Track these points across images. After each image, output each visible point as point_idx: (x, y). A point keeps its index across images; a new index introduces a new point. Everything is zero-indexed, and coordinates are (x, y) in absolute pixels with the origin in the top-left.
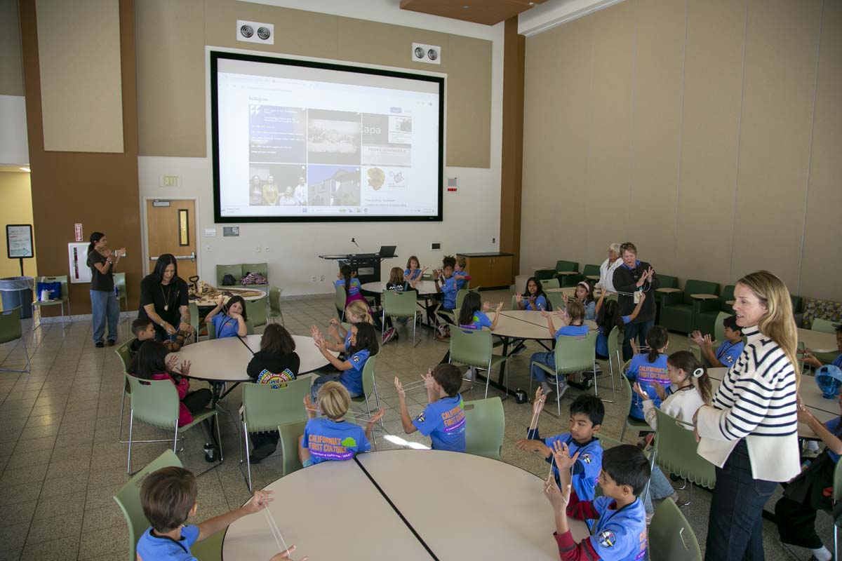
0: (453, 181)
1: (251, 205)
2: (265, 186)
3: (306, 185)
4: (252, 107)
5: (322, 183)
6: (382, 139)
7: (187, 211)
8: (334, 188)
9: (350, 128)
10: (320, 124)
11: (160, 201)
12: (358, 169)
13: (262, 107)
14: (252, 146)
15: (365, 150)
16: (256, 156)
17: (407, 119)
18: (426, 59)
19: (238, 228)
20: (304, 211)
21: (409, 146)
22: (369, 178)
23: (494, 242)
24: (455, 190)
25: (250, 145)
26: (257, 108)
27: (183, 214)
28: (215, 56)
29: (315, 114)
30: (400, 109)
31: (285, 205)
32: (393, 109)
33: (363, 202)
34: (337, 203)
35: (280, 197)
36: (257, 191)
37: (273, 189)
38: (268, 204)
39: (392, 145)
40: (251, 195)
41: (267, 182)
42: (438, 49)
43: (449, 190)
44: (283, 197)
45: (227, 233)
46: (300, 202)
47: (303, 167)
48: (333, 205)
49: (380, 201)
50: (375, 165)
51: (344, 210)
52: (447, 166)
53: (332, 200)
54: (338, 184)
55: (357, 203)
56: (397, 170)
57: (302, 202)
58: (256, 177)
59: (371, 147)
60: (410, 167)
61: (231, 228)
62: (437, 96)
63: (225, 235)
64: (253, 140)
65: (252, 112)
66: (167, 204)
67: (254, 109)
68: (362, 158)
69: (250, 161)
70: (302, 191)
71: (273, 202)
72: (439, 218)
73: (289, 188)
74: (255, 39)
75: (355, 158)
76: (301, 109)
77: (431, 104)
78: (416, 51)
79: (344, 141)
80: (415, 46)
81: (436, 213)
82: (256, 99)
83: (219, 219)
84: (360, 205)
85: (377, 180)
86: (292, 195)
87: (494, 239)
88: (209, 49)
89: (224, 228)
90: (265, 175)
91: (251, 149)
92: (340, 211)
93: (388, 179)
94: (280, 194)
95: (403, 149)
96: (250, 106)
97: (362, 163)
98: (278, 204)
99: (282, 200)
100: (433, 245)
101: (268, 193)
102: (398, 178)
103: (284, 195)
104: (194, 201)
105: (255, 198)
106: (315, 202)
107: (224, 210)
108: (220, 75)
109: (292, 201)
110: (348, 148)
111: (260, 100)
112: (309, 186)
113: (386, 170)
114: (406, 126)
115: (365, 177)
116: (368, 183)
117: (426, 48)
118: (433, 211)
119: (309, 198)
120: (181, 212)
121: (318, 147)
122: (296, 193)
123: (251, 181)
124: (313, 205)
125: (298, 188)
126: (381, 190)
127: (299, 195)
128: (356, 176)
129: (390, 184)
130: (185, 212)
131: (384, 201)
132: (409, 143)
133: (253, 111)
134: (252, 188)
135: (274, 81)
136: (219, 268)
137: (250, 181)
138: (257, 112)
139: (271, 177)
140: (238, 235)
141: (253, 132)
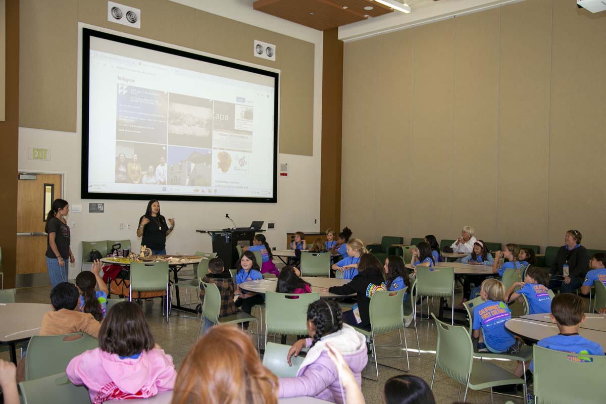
0: (285, 166)
1: (116, 182)
2: (130, 164)
3: (166, 164)
4: (120, 86)
5: (180, 164)
6: (228, 125)
7: (52, 186)
8: (189, 169)
9: (203, 113)
10: (179, 108)
11: (28, 174)
12: (210, 152)
13: (129, 88)
14: (119, 125)
15: (216, 135)
16: (122, 134)
17: (249, 108)
18: (264, 56)
19: (103, 204)
20: (163, 190)
21: (251, 133)
22: (219, 161)
23: (315, 223)
24: (286, 175)
25: (118, 122)
26: (124, 88)
27: (49, 188)
28: (87, 33)
29: (176, 98)
30: (244, 99)
31: (147, 183)
32: (238, 99)
33: (214, 184)
34: (192, 183)
35: (143, 175)
36: (122, 169)
37: (136, 167)
38: (132, 182)
39: (238, 131)
40: (117, 172)
41: (131, 160)
42: (273, 47)
43: (282, 174)
44: (146, 175)
45: (93, 209)
46: (160, 181)
47: (164, 148)
48: (189, 185)
49: (227, 182)
50: (223, 149)
51: (198, 190)
52: (280, 152)
53: (188, 180)
54: (193, 165)
55: (208, 184)
56: (241, 155)
57: (162, 180)
58: (122, 155)
59: (219, 132)
60: (251, 152)
61: (97, 204)
62: (273, 89)
63: (90, 211)
64: (120, 119)
65: (120, 91)
66: (34, 177)
67: (122, 88)
68: (213, 142)
69: (116, 139)
70: (162, 170)
71: (136, 181)
72: (274, 200)
73: (151, 167)
74: (124, 21)
75: (207, 142)
76: (163, 92)
77: (268, 96)
78: (257, 48)
79: (199, 125)
80: (256, 42)
81: (271, 196)
82: (123, 79)
83: (85, 194)
84: (211, 186)
85: (225, 164)
86: (153, 174)
87: (316, 220)
88: (81, 25)
89: (90, 204)
90: (130, 153)
91: (118, 127)
92: (194, 190)
93: (234, 163)
94: (143, 173)
95: (246, 136)
96: (118, 85)
97: (213, 146)
98: (141, 182)
99: (145, 179)
100: (269, 224)
101: (133, 171)
102: (242, 162)
103: (147, 174)
104: (61, 175)
105: (120, 176)
106: (174, 182)
107: (92, 186)
108: (92, 53)
109: (153, 180)
110: (201, 132)
111: (127, 80)
112: (168, 166)
113: (232, 154)
114: (249, 115)
115: (215, 160)
116: (217, 166)
117: (265, 45)
118: (269, 193)
119: (168, 177)
120: (47, 187)
121: (177, 130)
122: (157, 173)
123: (118, 159)
124: (172, 184)
125: (159, 168)
126: (227, 172)
127: (160, 174)
128: (208, 158)
129: (236, 167)
130: (50, 187)
131: (230, 182)
132: (250, 130)
133: (122, 90)
134: (117, 167)
135: (140, 64)
136: (84, 244)
137: (116, 158)
138: (125, 92)
139: (136, 156)
140: (103, 211)
141: (120, 111)
